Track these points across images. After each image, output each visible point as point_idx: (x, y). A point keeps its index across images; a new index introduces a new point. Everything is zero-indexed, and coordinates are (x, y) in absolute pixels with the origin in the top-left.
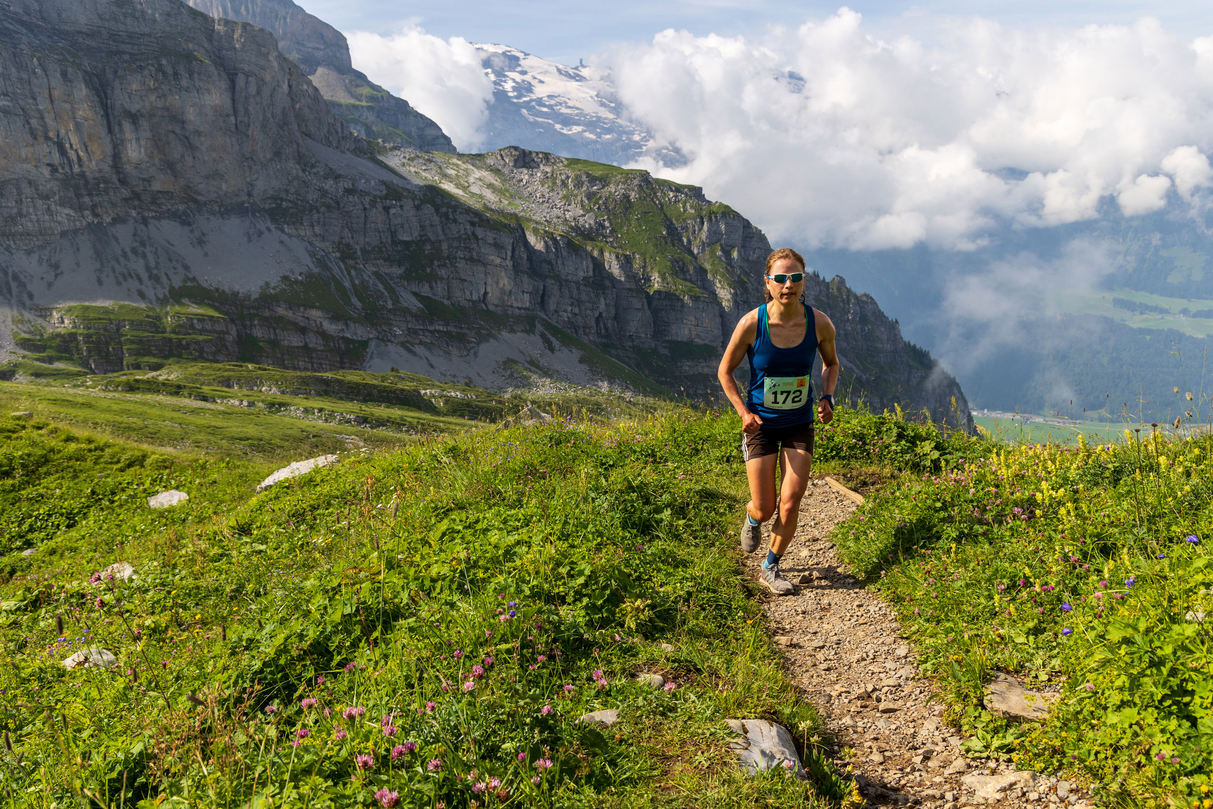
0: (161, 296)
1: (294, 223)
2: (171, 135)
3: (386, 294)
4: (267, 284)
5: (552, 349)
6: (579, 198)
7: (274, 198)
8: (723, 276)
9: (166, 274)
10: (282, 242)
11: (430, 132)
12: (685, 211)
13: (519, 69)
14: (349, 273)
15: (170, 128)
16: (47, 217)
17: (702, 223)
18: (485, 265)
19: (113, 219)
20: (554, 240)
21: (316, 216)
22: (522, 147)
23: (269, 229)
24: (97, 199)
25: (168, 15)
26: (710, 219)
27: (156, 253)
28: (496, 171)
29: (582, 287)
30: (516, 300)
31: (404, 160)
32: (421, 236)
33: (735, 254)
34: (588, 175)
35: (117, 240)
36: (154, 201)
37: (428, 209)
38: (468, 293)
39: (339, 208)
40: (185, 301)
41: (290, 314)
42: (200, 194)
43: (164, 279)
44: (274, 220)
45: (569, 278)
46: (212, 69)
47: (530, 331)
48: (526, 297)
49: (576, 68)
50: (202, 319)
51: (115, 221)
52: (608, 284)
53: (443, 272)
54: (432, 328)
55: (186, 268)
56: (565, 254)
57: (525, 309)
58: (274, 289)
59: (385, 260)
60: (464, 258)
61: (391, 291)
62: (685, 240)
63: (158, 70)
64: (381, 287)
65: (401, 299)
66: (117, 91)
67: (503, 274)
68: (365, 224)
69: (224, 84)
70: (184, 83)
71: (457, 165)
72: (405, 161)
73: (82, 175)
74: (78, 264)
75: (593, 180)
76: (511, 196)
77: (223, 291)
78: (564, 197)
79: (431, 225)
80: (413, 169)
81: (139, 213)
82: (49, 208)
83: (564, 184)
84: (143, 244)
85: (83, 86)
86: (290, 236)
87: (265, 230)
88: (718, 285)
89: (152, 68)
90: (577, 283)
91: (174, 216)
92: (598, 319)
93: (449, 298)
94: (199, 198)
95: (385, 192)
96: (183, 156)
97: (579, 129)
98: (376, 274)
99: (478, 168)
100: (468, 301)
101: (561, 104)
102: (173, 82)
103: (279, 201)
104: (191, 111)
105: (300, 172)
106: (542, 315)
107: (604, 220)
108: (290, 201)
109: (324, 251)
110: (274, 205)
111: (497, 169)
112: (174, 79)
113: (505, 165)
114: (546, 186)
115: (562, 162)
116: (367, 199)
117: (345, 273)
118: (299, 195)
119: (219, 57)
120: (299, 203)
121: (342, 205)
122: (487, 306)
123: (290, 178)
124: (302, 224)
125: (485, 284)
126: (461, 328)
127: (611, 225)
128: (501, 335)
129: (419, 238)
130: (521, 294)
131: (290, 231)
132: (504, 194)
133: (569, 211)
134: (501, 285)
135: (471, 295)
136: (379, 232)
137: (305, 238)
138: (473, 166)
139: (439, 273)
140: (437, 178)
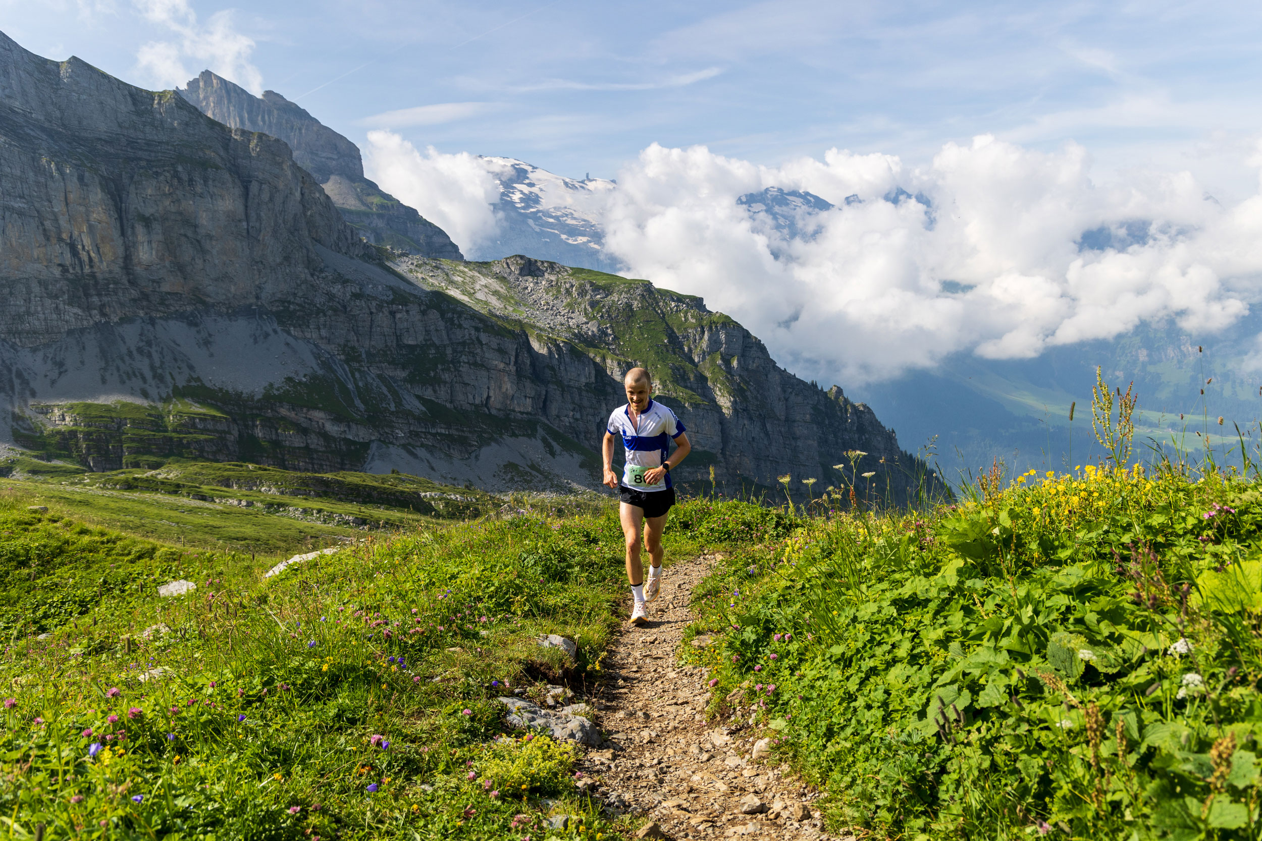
0: (164, 396)
1: (300, 326)
2: (183, 239)
3: (389, 396)
4: (271, 385)
5: (553, 454)
6: (583, 306)
7: (283, 301)
8: (723, 384)
9: (171, 374)
10: (287, 344)
11: (437, 240)
12: (686, 320)
13: (527, 181)
14: (353, 375)
15: (182, 231)
16: (55, 316)
17: (703, 332)
18: (488, 370)
19: (121, 319)
20: (557, 346)
21: (322, 319)
22: (528, 256)
23: (275, 331)
24: (105, 299)
25: (187, 124)
26: (710, 329)
27: (161, 353)
28: (502, 279)
29: (584, 393)
30: (518, 404)
31: (411, 267)
32: (426, 340)
33: (735, 363)
34: (592, 284)
35: (123, 339)
36: (162, 303)
37: (434, 315)
38: (471, 397)
39: (345, 313)
40: (188, 400)
41: (292, 415)
42: (210, 297)
43: (168, 378)
44: (281, 323)
45: (572, 383)
46: (227, 175)
47: (532, 435)
48: (529, 401)
49: (583, 182)
50: (204, 418)
51: (124, 320)
52: (610, 390)
53: (446, 376)
54: (434, 431)
55: (191, 368)
56: (567, 360)
57: (527, 413)
58: (278, 390)
59: (389, 363)
60: (468, 363)
61: (395, 393)
62: (686, 349)
63: (173, 177)
64: (385, 390)
65: (404, 402)
66: (132, 196)
67: (506, 379)
68: (371, 327)
69: (237, 191)
70: (199, 189)
71: (463, 272)
72: (413, 267)
73: (93, 275)
74: (82, 363)
75: (596, 288)
76: (516, 303)
77: (227, 391)
78: (569, 305)
79: (437, 330)
80: (420, 276)
81: (146, 314)
82: (57, 307)
83: (568, 292)
84: (149, 344)
85: (99, 190)
86: (296, 338)
87: (271, 332)
88: (718, 393)
89: (168, 174)
90: (579, 389)
91: (180, 316)
93: (451, 402)
94: (208, 299)
95: (391, 297)
97: (585, 239)
98: (380, 377)
99: (484, 275)
100: (471, 404)
101: (567, 215)
102: (188, 188)
103: (286, 304)
104: (204, 216)
105: (309, 276)
106: (544, 419)
107: (607, 328)
108: (297, 304)
109: (329, 353)
110: (281, 308)
111: (505, 278)
112: (189, 185)
113: (510, 273)
114: (551, 294)
115: (566, 271)
116: (374, 303)
117: (350, 375)
118: (307, 298)
119: (234, 165)
120: (307, 306)
121: (349, 309)
122: (489, 410)
123: (299, 282)
124: (308, 327)
125: (488, 388)
126: (463, 431)
127: (614, 332)
128: (503, 438)
129: (424, 343)
130: (523, 398)
131: (296, 334)
132: (509, 301)
133: (572, 318)
134: (504, 390)
135: (474, 398)
136: (385, 335)
137: (311, 341)
138: (479, 273)
139: (443, 377)
140: (443, 284)
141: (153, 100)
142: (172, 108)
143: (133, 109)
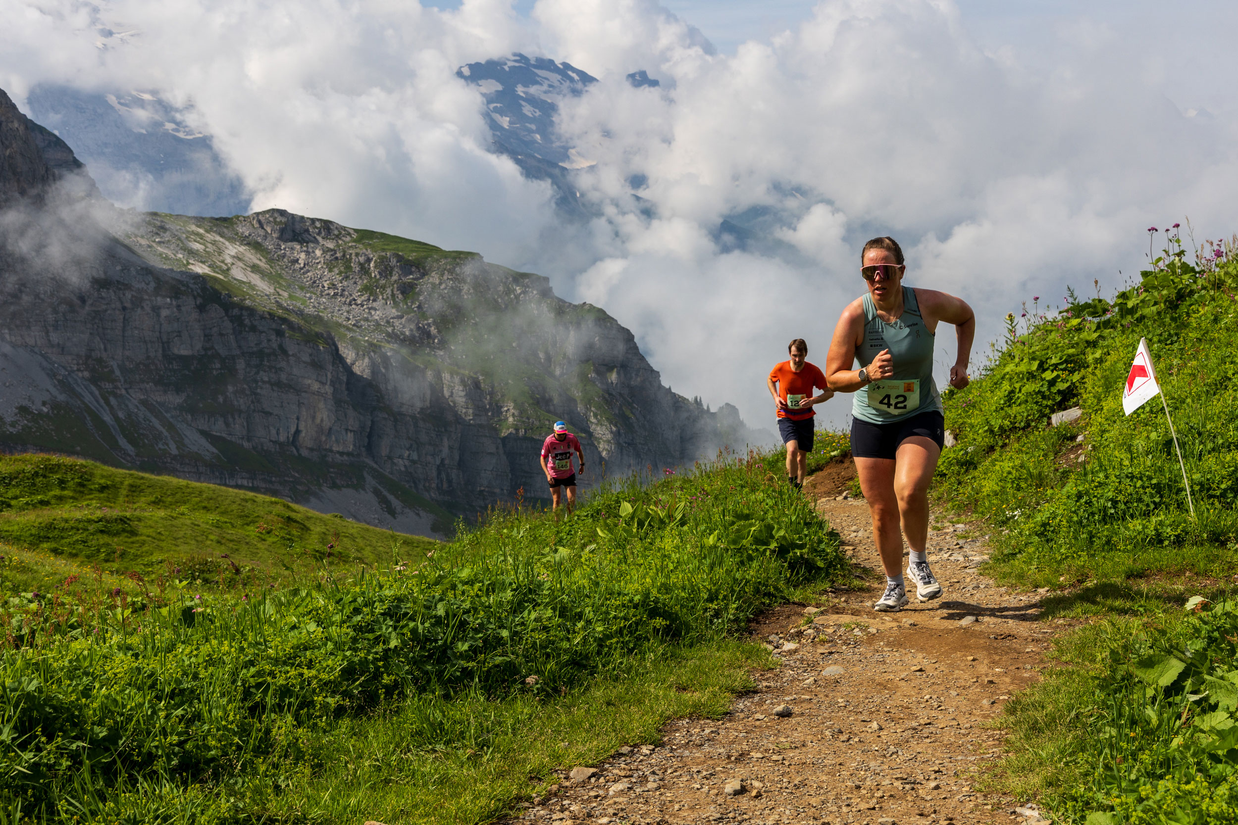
1: (17, 327)
3: (166, 433)
5: (392, 512)
6: (389, 291)
8: (599, 408)
10: (5, 355)
14: (107, 403)
17: (567, 333)
18: (298, 392)
22: (290, 211)
28: (257, 246)
29: (420, 424)
30: (337, 441)
32: (205, 349)
33: (613, 377)
34: (400, 259)
37: (215, 311)
38: (274, 432)
39: (84, 307)
45: (404, 409)
47: (359, 486)
48: (350, 436)
52: (450, 417)
53: (240, 402)
57: (349, 454)
58: (13, 425)
59: (156, 383)
60: (269, 382)
61: (171, 427)
64: (156, 423)
65: (186, 441)
67: (321, 405)
68: (124, 330)
71: (198, 234)
75: (407, 266)
76: (289, 286)
78: (366, 289)
79: (221, 335)
80: (143, 242)
83: (364, 270)
86: (13, 345)
88: (593, 420)
90: (413, 417)
92: (441, 467)
93: (249, 439)
95: (153, 285)
98: (144, 403)
99: (231, 240)
100: (274, 442)
106: (369, 461)
107: (429, 325)
109: (64, 368)
111: (258, 243)
113: (265, 237)
114: (336, 270)
115: (349, 234)
116: (128, 294)
117: (102, 402)
122: (298, 450)
124: (29, 328)
125: (298, 419)
126: (271, 482)
127: (439, 332)
128: (323, 492)
129: (203, 353)
130: (344, 432)
131: (13, 339)
132: (279, 283)
133: (375, 310)
134: (318, 421)
135: (278, 434)
136: (145, 342)
137: (36, 350)
138: (222, 236)
139: (236, 403)
140: (180, 256)
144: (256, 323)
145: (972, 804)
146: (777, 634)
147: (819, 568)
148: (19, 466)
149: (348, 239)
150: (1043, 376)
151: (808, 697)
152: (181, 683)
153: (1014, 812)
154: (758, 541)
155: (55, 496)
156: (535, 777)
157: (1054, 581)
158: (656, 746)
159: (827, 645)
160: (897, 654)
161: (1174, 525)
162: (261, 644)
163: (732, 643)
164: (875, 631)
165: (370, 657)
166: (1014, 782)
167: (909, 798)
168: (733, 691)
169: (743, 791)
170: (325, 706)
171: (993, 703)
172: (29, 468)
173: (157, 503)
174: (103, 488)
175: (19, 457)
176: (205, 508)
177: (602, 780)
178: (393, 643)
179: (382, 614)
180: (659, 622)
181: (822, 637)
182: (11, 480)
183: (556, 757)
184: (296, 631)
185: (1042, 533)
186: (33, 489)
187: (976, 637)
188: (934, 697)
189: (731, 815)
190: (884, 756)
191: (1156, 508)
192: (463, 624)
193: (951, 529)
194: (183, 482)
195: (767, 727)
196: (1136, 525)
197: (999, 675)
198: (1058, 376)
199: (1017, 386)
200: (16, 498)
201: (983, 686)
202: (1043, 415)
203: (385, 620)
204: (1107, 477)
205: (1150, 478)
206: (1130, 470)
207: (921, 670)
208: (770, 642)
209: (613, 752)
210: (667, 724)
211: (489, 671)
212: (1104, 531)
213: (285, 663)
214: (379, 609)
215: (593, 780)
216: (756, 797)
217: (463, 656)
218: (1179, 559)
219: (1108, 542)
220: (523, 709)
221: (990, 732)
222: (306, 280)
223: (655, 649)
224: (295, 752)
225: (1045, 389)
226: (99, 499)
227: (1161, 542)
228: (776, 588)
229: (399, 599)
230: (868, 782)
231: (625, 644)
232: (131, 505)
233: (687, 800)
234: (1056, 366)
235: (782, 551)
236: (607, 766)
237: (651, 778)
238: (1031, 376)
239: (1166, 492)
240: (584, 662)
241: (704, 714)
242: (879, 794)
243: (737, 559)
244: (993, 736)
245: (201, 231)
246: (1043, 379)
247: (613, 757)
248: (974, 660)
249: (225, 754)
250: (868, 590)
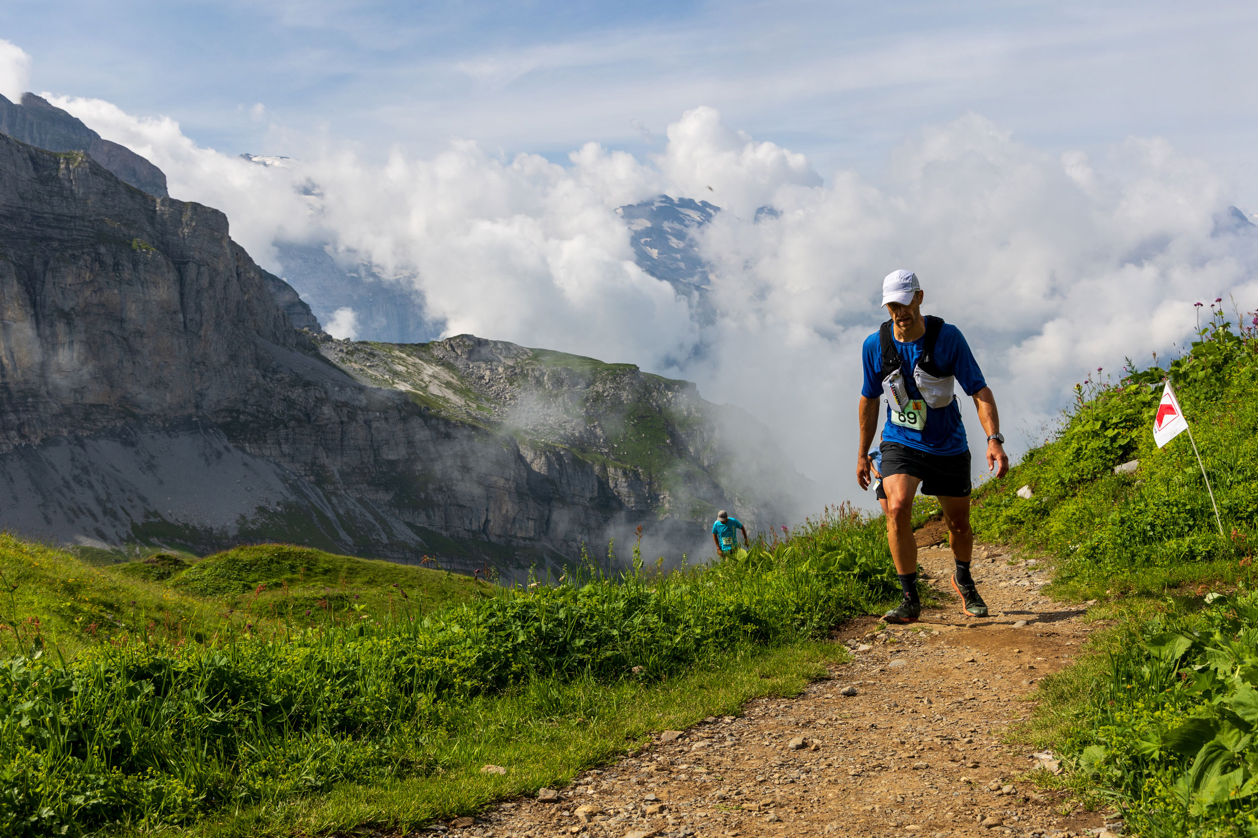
0: (124, 536)
1: (256, 441)
2: (107, 337)
3: (378, 526)
4: (243, 517)
6: (560, 399)
7: (229, 411)
9: (122, 508)
10: (246, 464)
14: (330, 501)
15: (106, 328)
18: (487, 487)
19: (42, 440)
20: (555, 454)
21: (283, 432)
22: (477, 336)
23: (226, 448)
24: (24, 417)
25: (104, 194)
27: (104, 482)
28: (449, 366)
30: (521, 528)
31: (340, 355)
32: (409, 454)
34: (569, 372)
35: (53, 467)
36: (87, 418)
37: (417, 422)
40: (154, 540)
42: (139, 407)
43: (121, 513)
44: (231, 437)
45: (576, 500)
46: (160, 257)
47: (539, 566)
48: (531, 523)
51: (47, 442)
53: (439, 498)
55: (143, 499)
56: (570, 471)
57: (530, 539)
58: (253, 523)
59: (369, 484)
60: (462, 480)
63: (94, 260)
64: (370, 517)
65: (395, 532)
66: (49, 286)
67: (506, 498)
68: (342, 440)
69: (172, 276)
70: (126, 275)
71: (401, 358)
72: (343, 355)
73: (5, 387)
74: (15, 498)
75: (574, 377)
76: (477, 398)
77: (194, 527)
80: (356, 366)
81: (70, 432)
83: (539, 382)
84: (85, 470)
85: (15, 282)
86: (254, 456)
87: (222, 450)
89: (87, 257)
90: (584, 506)
91: (112, 434)
93: (447, 529)
94: (137, 411)
96: (121, 361)
99: (426, 361)
100: (468, 531)
102: (112, 274)
103: (234, 414)
104: (133, 308)
105: (261, 378)
107: (595, 427)
108: (249, 414)
109: (294, 473)
110: (229, 419)
111: (449, 363)
112: (114, 270)
113: (456, 358)
115: (526, 353)
116: (345, 410)
117: (325, 501)
118: (259, 406)
119: (162, 243)
120: (260, 415)
121: (313, 419)
122: (488, 537)
123: (249, 386)
124: (265, 441)
125: (487, 510)
126: (466, 565)
127: (604, 432)
128: (509, 571)
129: (407, 457)
130: (526, 520)
131: (253, 451)
132: (468, 396)
133: (550, 416)
134: (504, 512)
135: (471, 523)
136: (360, 449)
137: (271, 459)
138: (420, 359)
139: (435, 499)
140: (387, 377)
141: (58, 163)
142: (86, 174)
143: (35, 176)
144: (450, 431)
145: (997, 752)
146: (854, 638)
147: (898, 590)
148: (257, 555)
149: (525, 357)
150: (1106, 434)
151: (872, 682)
152: (345, 666)
153: (1032, 757)
154: (844, 567)
155: (287, 579)
156: (631, 737)
157: (1101, 593)
158: (737, 717)
159: (896, 646)
160: (955, 650)
161: (1205, 543)
162: (412, 639)
163: (813, 645)
164: (937, 633)
165: (502, 650)
166: (1037, 736)
167: (945, 750)
168: (808, 677)
169: (804, 745)
170: (462, 688)
171: (1031, 683)
172: (265, 556)
173: (371, 582)
174: (326, 572)
175: (257, 547)
176: (410, 586)
177: (687, 740)
178: (521, 639)
179: (512, 617)
180: (750, 627)
181: (892, 639)
182: (251, 566)
183: (650, 723)
184: (443, 632)
185: (1092, 556)
186: (269, 573)
187: (1024, 635)
188: (981, 680)
189: (790, 763)
190: (931, 722)
191: (1190, 530)
192: (579, 625)
193: (1024, 564)
194: (391, 565)
195: (834, 703)
196: (1172, 544)
197: (1039, 663)
198: (1119, 433)
199: (1084, 443)
200: (255, 581)
201: (1024, 671)
202: (1107, 468)
203: (515, 621)
204: (1146, 506)
205: (1185, 505)
206: (1167, 499)
207: (973, 661)
208: (849, 645)
209: (699, 720)
210: (749, 701)
211: (601, 663)
212: (1144, 550)
213: (432, 655)
214: (510, 613)
215: (680, 740)
216: (815, 750)
217: (579, 650)
218: (1210, 571)
219: (1148, 559)
220: (628, 691)
221: (1024, 704)
222: (491, 393)
223: (745, 648)
224: (435, 720)
225: (1107, 445)
226: (323, 580)
227: (1194, 557)
228: (857, 603)
229: (528, 606)
230: (913, 739)
231: (721, 644)
232: (349, 585)
233: (756, 753)
234: (1116, 425)
235: (863, 576)
236: (693, 731)
237: (729, 739)
238: (1096, 434)
239: (1198, 516)
240: (684, 657)
241: (781, 694)
242: (921, 747)
243: (826, 583)
244: (1026, 706)
245: (404, 355)
246: (1105, 437)
247: (699, 724)
248: (1019, 652)
249: (378, 719)
250: (942, 608)
